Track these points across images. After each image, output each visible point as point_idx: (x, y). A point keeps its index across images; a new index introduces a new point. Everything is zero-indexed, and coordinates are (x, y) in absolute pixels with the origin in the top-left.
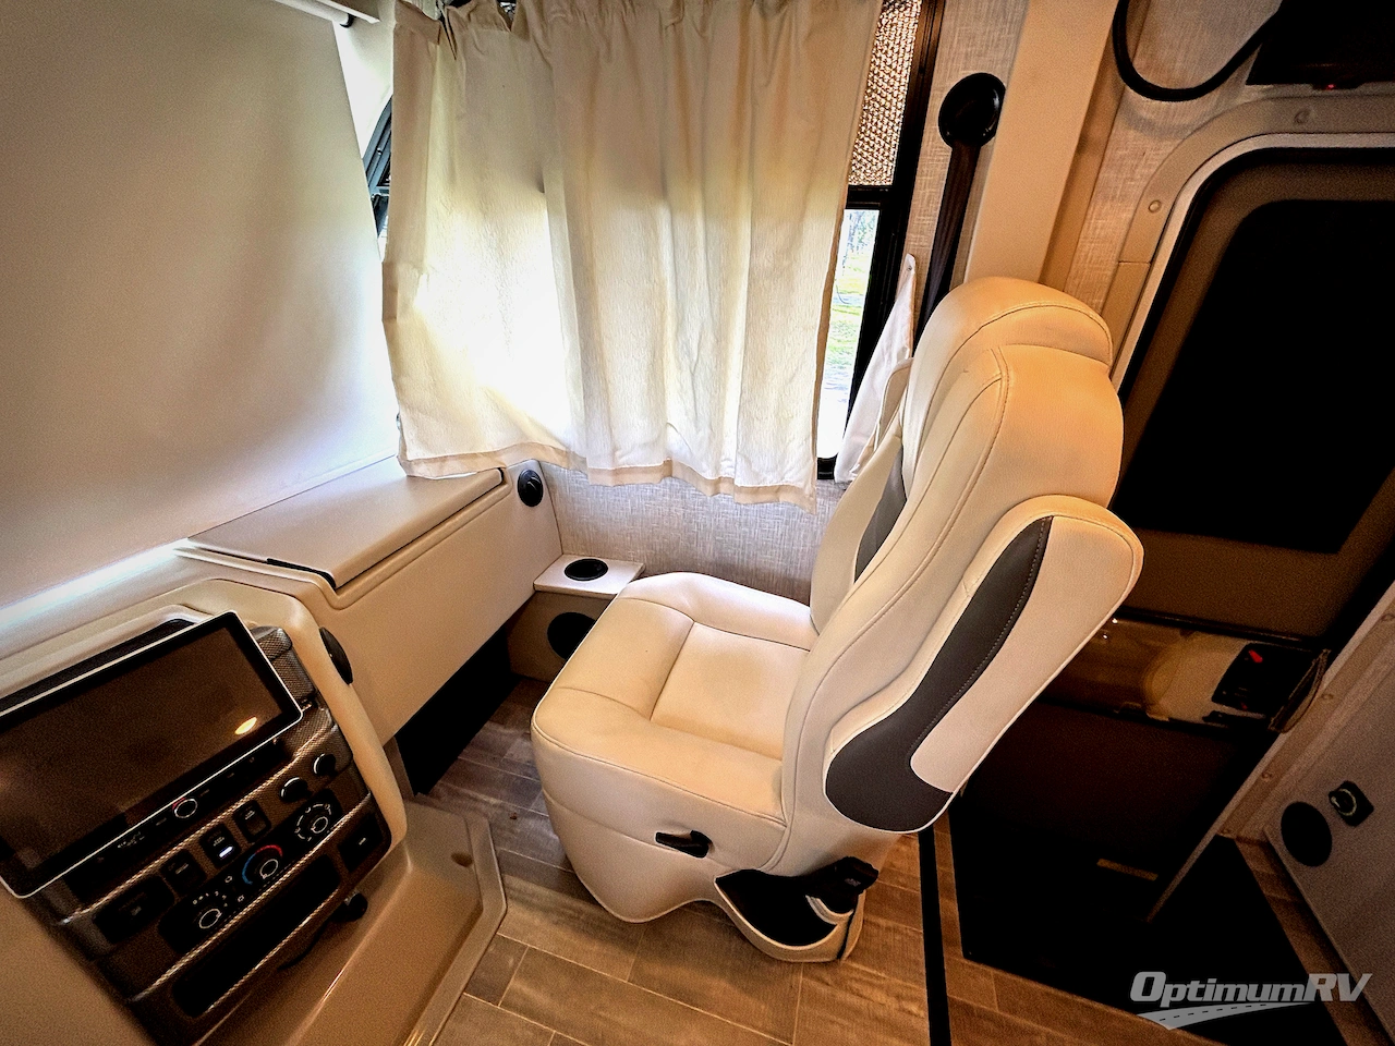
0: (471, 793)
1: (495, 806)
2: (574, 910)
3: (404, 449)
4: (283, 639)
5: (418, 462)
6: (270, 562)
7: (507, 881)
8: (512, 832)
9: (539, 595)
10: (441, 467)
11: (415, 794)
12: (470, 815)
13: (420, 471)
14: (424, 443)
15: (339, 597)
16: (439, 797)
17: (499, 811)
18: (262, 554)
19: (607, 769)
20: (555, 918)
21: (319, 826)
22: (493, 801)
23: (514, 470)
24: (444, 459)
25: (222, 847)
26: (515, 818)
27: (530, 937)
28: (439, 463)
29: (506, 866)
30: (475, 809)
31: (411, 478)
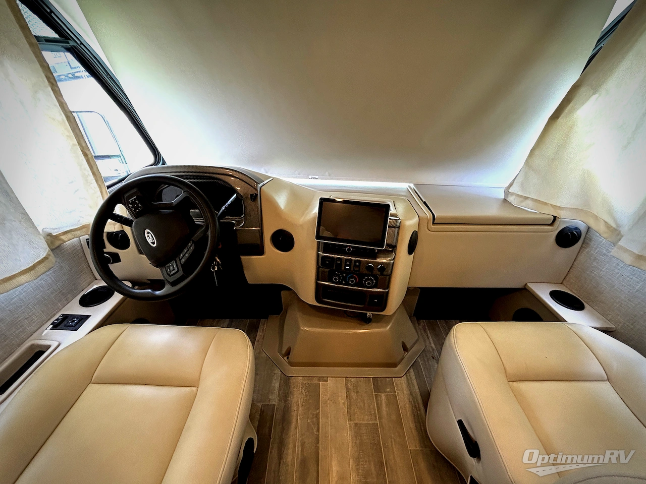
0: (429, 335)
1: (432, 347)
2: (419, 407)
3: (511, 185)
4: (398, 224)
5: (512, 194)
6: (425, 203)
7: (410, 371)
8: (428, 361)
9: (524, 291)
10: (522, 202)
11: (413, 316)
12: (421, 340)
13: (511, 199)
14: (522, 186)
15: (432, 226)
16: (419, 324)
17: (431, 350)
18: (425, 199)
19: (463, 372)
20: (411, 399)
21: (369, 284)
22: (433, 345)
23: (564, 222)
24: (527, 198)
25: (347, 266)
26: (433, 358)
27: (400, 393)
28: (521, 199)
29: (415, 365)
30: (425, 340)
31: (505, 200)
